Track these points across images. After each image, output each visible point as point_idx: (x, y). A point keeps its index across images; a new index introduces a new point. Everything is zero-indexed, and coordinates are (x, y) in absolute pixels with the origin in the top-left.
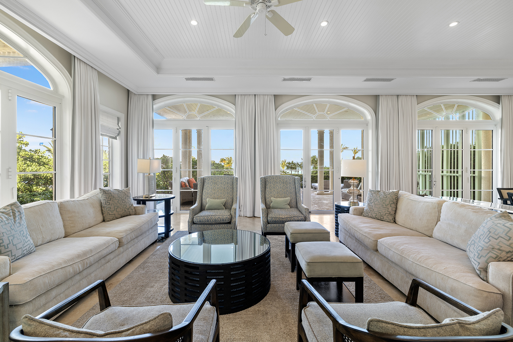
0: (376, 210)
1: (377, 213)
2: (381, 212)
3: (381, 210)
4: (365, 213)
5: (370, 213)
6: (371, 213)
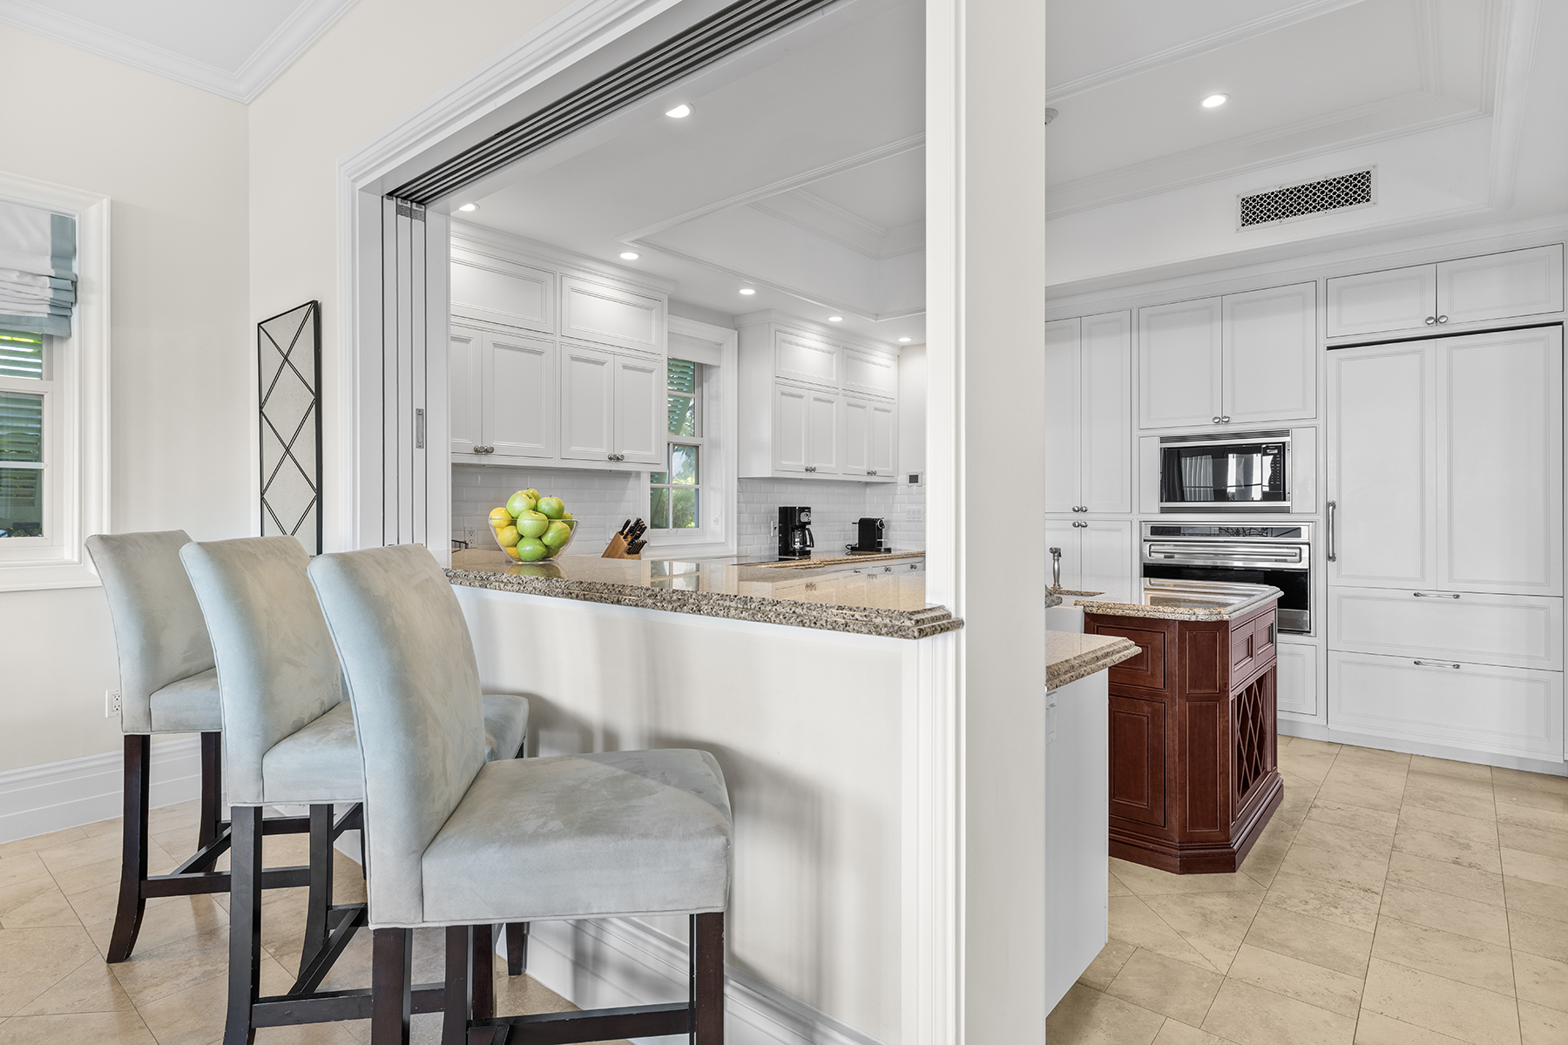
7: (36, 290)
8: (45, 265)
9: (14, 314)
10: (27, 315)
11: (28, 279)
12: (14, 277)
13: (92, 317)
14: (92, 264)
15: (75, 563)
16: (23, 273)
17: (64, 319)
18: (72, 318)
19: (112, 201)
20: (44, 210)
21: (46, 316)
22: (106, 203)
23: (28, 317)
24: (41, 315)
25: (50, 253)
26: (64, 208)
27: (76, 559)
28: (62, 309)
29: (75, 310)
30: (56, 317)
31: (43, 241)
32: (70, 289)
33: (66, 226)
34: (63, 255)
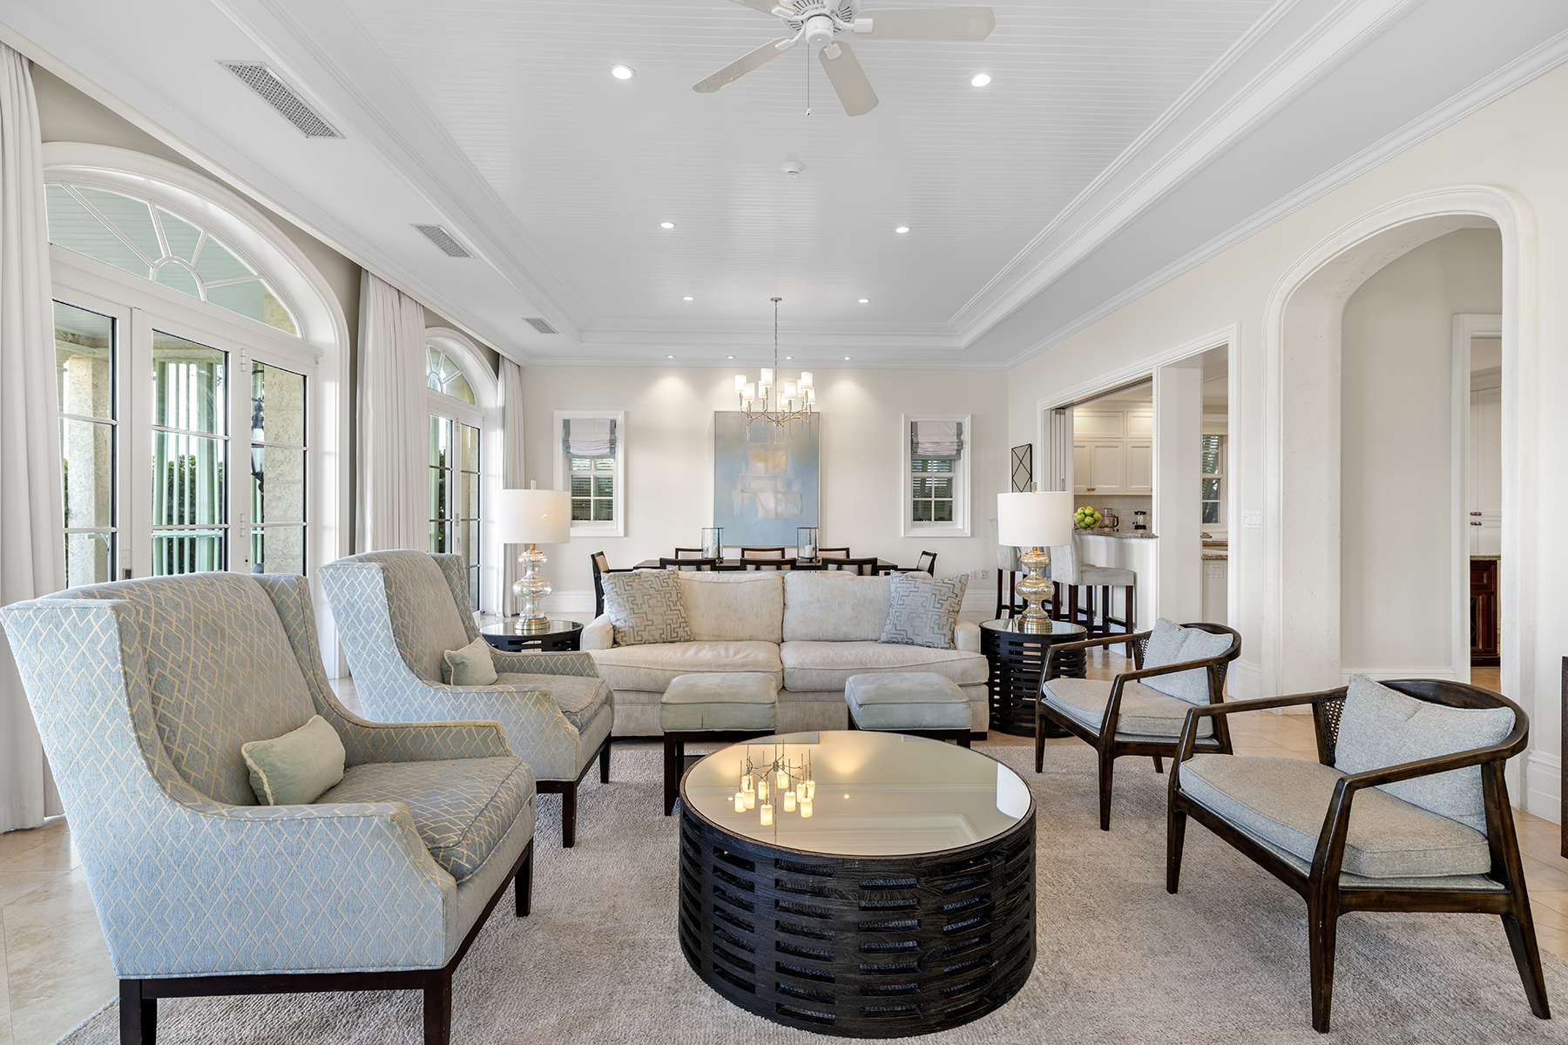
0: (658, 620)
1: (664, 627)
2: (670, 622)
3: (669, 617)
4: (632, 635)
5: (646, 633)
6: (649, 631)
7: (954, 447)
8: (955, 439)
9: (948, 455)
10: (950, 455)
11: (952, 444)
12: (949, 444)
13: (966, 453)
14: (966, 437)
15: (963, 530)
16: (952, 442)
17: (958, 454)
18: (961, 454)
19: (971, 414)
20: (955, 422)
21: (955, 454)
22: (970, 416)
25: (956, 435)
26: (959, 421)
27: (962, 528)
28: (959, 451)
29: (962, 451)
31: (955, 432)
32: (960, 445)
33: (959, 426)
34: (959, 434)
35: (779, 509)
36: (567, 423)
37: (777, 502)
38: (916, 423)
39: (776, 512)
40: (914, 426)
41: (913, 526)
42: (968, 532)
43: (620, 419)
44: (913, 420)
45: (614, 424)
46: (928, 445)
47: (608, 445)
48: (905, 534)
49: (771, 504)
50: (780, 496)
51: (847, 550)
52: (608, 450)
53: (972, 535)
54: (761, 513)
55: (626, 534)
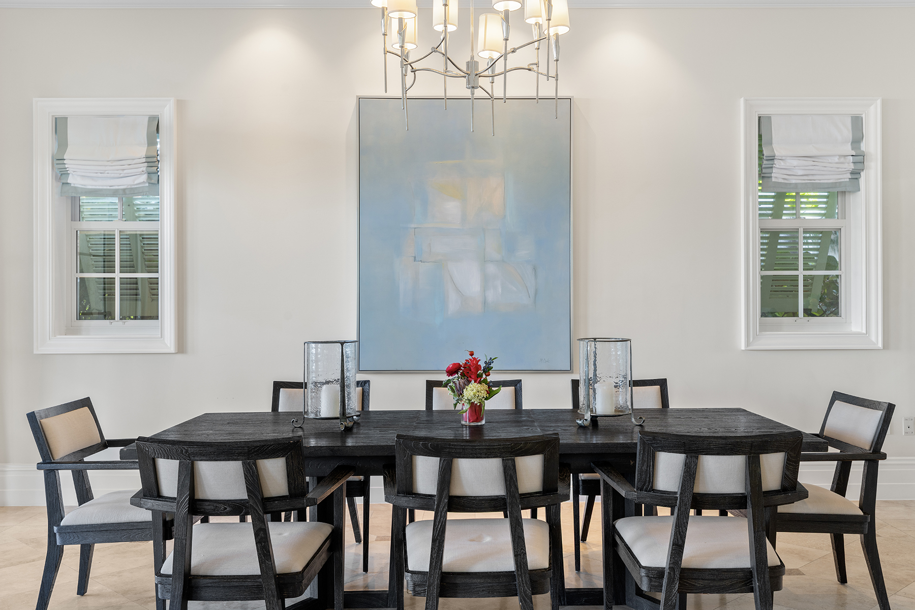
7: (846, 166)
8: (848, 149)
9: (834, 181)
10: (839, 181)
11: (842, 160)
12: (836, 159)
13: (872, 178)
14: (872, 144)
15: (864, 334)
16: (841, 156)
17: (855, 180)
18: (860, 180)
19: (882, 99)
20: (847, 114)
21: (848, 180)
22: (879, 102)
23: (840, 182)
24: (846, 180)
25: (851, 141)
26: (856, 111)
27: (864, 331)
28: (856, 174)
29: (863, 174)
30: (853, 180)
31: (848, 134)
32: (860, 160)
33: (857, 123)
34: (857, 140)
35: (491, 296)
36: (60, 125)
37: (486, 281)
38: (769, 118)
39: (485, 302)
40: (763, 123)
41: (763, 328)
42: (877, 339)
43: (168, 115)
44: (764, 111)
45: (155, 127)
46: (795, 162)
47: (143, 167)
48: (748, 343)
49: (473, 286)
50: (491, 269)
51: (662, 383)
52: (144, 177)
53: (886, 346)
54: (453, 304)
55: (181, 346)
